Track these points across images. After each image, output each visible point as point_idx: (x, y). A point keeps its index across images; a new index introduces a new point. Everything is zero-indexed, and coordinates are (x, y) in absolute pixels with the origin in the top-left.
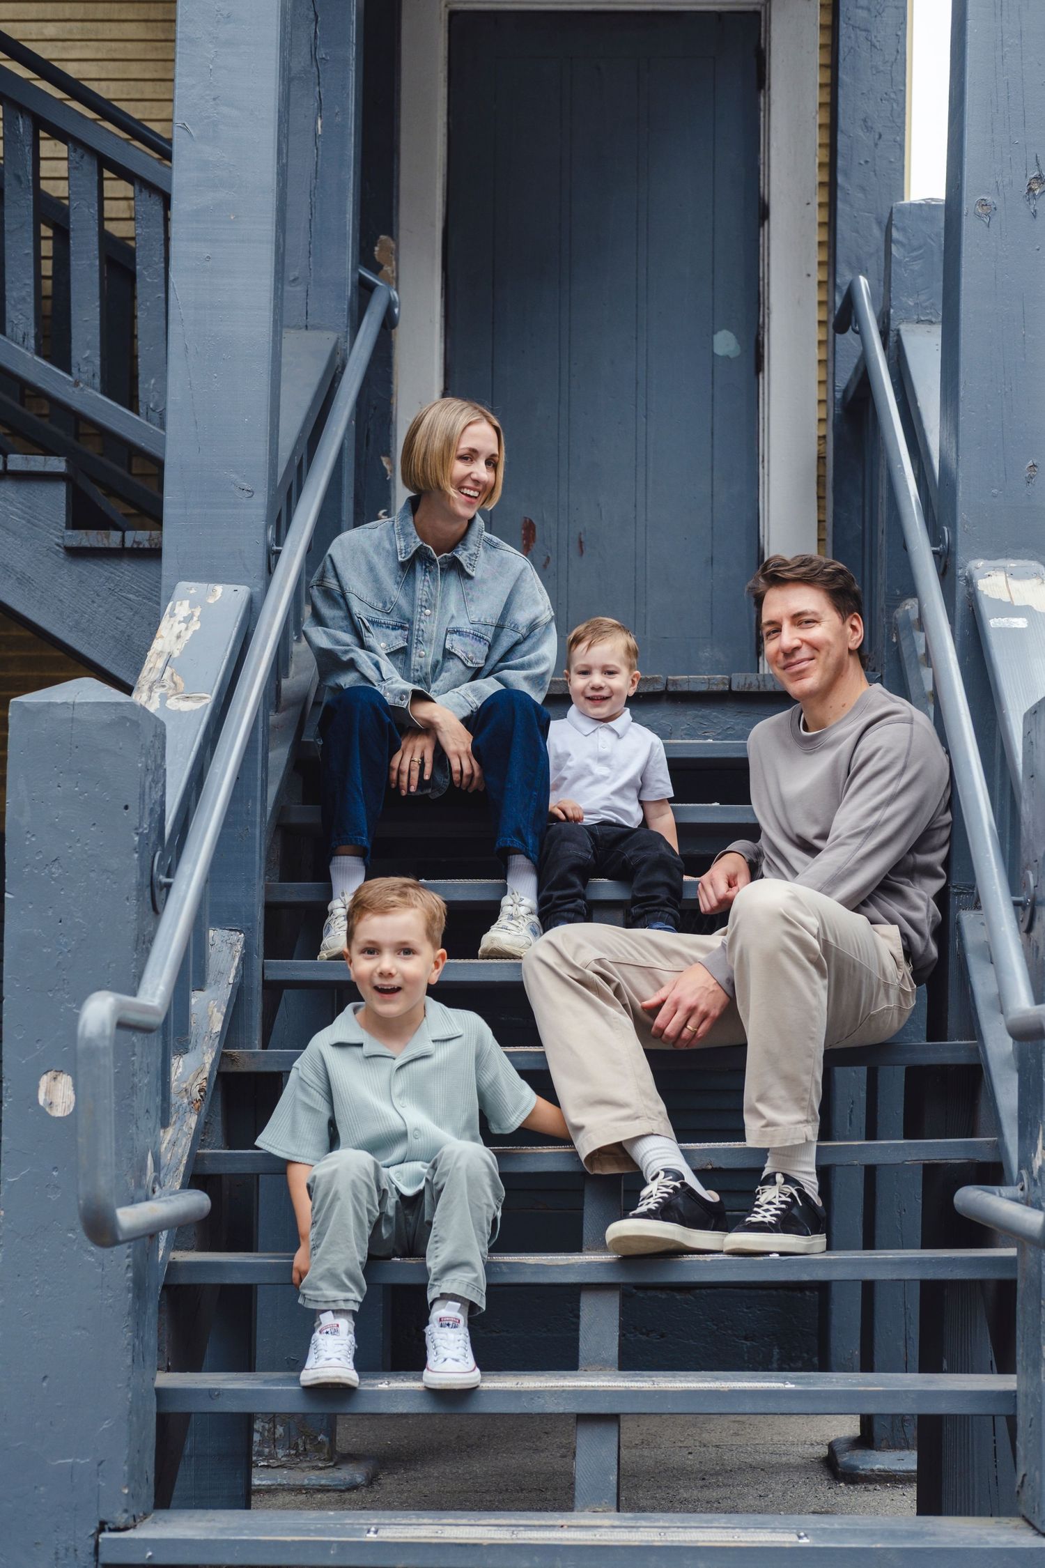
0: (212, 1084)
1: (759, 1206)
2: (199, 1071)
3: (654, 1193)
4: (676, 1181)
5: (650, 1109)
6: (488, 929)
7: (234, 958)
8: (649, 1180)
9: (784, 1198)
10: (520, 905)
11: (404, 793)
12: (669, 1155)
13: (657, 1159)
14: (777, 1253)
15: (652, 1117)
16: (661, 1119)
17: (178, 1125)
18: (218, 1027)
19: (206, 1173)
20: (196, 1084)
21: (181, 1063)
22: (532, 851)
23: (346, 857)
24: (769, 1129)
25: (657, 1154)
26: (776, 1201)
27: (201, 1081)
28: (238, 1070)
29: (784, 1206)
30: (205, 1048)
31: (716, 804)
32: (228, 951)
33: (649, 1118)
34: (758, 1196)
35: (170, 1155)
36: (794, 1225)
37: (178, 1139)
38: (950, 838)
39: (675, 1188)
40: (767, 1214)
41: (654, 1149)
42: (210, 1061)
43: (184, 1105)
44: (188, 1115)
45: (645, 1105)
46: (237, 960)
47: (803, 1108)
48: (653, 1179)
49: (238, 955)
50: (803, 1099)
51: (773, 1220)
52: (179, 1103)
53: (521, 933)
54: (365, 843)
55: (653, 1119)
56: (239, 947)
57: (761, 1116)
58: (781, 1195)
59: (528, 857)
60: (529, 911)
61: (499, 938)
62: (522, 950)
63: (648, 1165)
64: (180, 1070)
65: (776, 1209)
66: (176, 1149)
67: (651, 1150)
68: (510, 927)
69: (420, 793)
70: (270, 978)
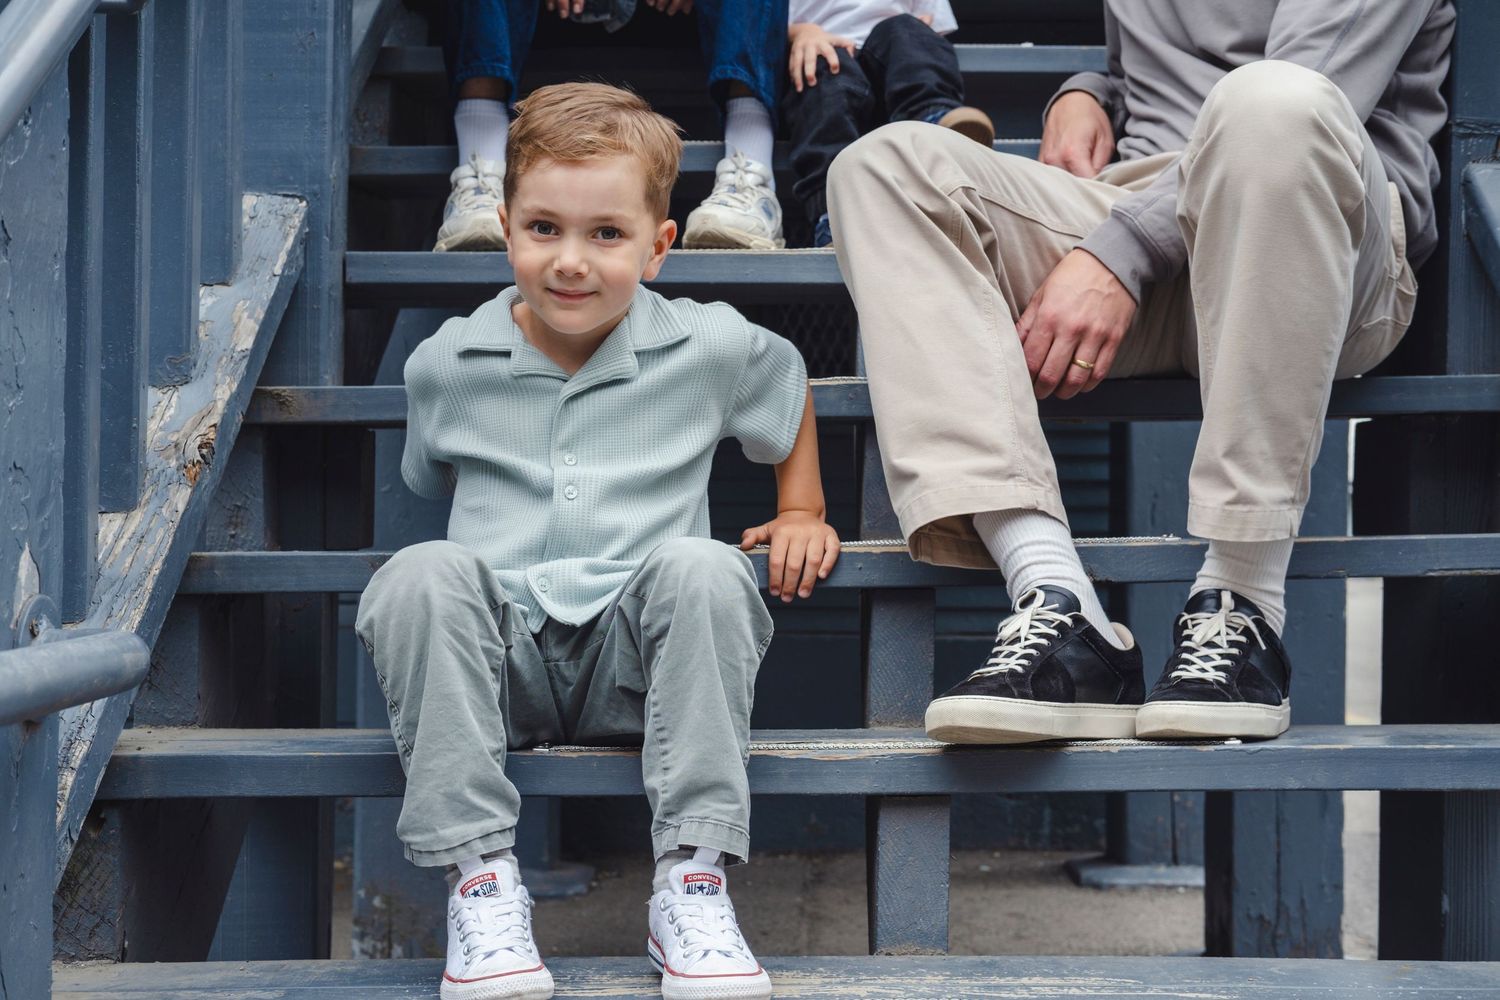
0: (232, 439)
1: (1191, 650)
2: (205, 412)
3: (1023, 634)
4: (1064, 612)
5: (1033, 465)
6: (698, 204)
7: (285, 237)
8: (1017, 603)
9: (1234, 637)
10: (747, 172)
11: (564, 14)
12: (1059, 558)
13: (1036, 563)
14: (1238, 738)
15: (1036, 478)
16: (1049, 485)
17: (152, 506)
18: (247, 342)
19: (217, 590)
20: (196, 434)
21: (174, 399)
22: (765, 90)
23: (479, 101)
24: (1239, 508)
25: (1038, 553)
26: (1222, 640)
27: (206, 430)
28: (290, 420)
29: (1235, 651)
30: (219, 375)
31: (1028, 45)
32: (277, 227)
33: (1030, 480)
34: (1186, 632)
35: (129, 560)
36: (1257, 687)
37: (148, 531)
38: (1452, 48)
39: (1061, 627)
40: (1207, 666)
41: (1033, 543)
42: (227, 396)
43: (169, 471)
44: (173, 488)
45: (1025, 456)
46: (291, 240)
47: (1290, 477)
48: (1024, 604)
49: (293, 233)
50: (1294, 461)
51: (1221, 676)
52: (160, 468)
53: (748, 212)
54: (508, 73)
55: (1037, 484)
56: (297, 221)
57: (1228, 483)
58: (1230, 631)
59: (760, 99)
60: (760, 180)
61: (715, 216)
62: (751, 236)
63: (1019, 571)
64: (172, 411)
65: (1223, 656)
66: (143, 548)
67: (1027, 545)
68: (732, 202)
69: (591, 19)
70: (355, 280)
